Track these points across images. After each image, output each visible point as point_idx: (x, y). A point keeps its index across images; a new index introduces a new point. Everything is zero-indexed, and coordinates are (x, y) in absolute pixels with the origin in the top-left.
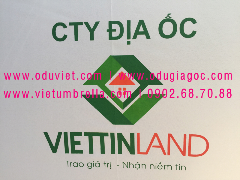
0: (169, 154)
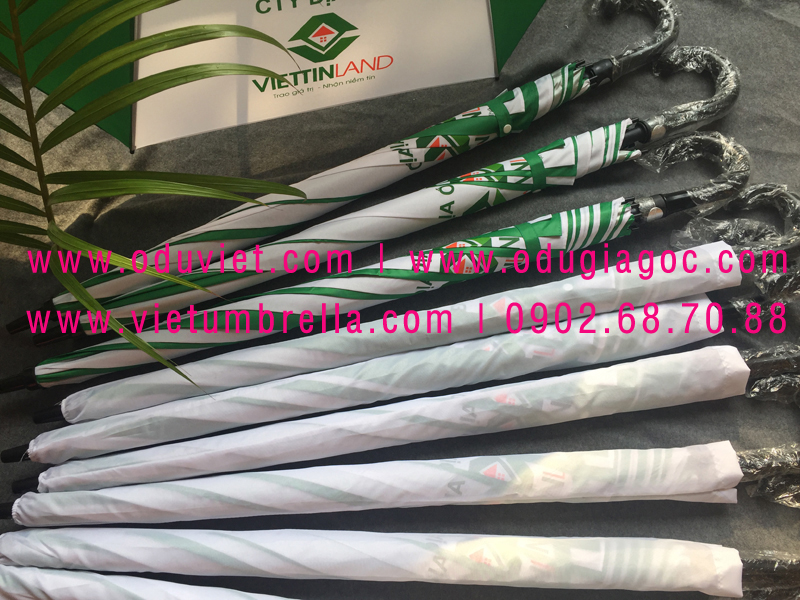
0: (362, 72)
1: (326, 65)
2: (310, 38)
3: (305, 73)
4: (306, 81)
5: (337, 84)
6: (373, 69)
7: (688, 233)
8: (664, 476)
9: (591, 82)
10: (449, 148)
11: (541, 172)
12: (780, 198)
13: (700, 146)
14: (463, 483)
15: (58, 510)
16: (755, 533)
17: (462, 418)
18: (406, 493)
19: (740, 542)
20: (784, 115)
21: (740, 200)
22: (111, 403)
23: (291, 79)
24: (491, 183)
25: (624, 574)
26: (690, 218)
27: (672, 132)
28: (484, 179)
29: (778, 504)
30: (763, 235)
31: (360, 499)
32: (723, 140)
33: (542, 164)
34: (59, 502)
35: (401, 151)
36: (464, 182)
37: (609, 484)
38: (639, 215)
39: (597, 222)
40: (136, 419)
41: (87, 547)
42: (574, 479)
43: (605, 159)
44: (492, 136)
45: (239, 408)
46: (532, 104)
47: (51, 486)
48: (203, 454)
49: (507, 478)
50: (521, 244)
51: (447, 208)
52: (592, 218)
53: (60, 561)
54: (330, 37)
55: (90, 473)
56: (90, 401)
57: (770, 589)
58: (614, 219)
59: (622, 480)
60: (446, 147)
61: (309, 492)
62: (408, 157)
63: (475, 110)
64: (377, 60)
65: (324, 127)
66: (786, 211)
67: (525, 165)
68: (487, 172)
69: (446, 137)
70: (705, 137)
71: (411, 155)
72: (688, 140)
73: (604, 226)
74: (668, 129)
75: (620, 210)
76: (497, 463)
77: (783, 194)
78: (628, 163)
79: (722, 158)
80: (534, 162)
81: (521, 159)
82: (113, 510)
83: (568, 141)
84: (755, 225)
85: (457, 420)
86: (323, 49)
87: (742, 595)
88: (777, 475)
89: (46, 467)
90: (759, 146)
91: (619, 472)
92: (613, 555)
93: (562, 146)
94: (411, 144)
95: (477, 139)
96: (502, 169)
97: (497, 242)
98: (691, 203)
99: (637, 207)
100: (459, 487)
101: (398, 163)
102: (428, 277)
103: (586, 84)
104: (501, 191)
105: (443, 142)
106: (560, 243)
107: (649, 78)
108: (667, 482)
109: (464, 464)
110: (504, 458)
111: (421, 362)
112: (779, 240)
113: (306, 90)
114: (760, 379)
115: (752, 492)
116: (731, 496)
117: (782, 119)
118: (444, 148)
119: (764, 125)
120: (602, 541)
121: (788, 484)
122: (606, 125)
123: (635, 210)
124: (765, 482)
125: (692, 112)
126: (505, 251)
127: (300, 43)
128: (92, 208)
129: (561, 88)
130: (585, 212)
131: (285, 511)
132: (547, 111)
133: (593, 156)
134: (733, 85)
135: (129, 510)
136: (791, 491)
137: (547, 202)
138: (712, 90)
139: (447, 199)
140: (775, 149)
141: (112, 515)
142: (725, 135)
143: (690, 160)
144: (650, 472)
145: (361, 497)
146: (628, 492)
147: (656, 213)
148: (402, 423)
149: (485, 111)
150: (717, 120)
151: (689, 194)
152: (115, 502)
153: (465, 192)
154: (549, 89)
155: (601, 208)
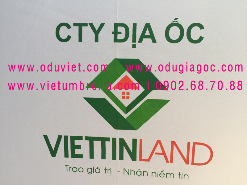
0: (171, 162)
3: (104, 140)
4: (103, 157)
5: (141, 173)
6: (187, 162)
23: (85, 146)
54: (134, 94)
64: (192, 148)
86: (125, 110)
113: (102, 171)
127: (99, 94)
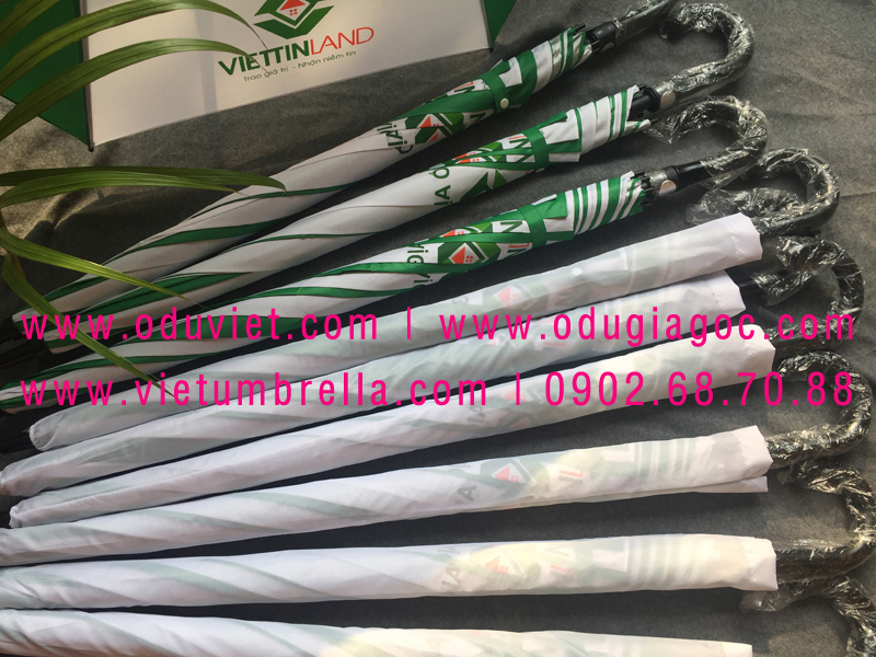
1: (300, 41)
2: (278, 11)
3: (277, 50)
4: (279, 61)
5: (315, 62)
6: (353, 43)
7: (703, 206)
8: (688, 467)
9: (593, 48)
10: (441, 128)
11: (543, 148)
12: (801, 163)
13: (713, 111)
14: (475, 488)
15: (33, 545)
16: (788, 523)
17: (469, 419)
18: (414, 503)
19: (775, 533)
20: (803, 75)
21: (758, 167)
22: (84, 426)
23: (260, 59)
24: (489, 163)
25: (650, 572)
26: (705, 190)
27: (682, 98)
28: (481, 159)
29: (812, 490)
30: (785, 205)
31: (364, 513)
32: (738, 104)
33: (543, 140)
34: (35, 537)
35: (389, 134)
36: (460, 164)
37: (630, 479)
38: (650, 191)
39: (605, 199)
40: (113, 442)
41: (68, 583)
42: (593, 476)
43: (611, 132)
44: (489, 113)
45: (227, 423)
46: (530, 75)
47: (24, 519)
48: (189, 475)
49: (521, 479)
50: (524, 228)
51: (442, 193)
52: (599, 196)
53: (39, 600)
54: (301, 9)
55: (66, 504)
56: (61, 425)
57: (806, 580)
58: (624, 195)
59: (645, 473)
60: (439, 127)
61: (308, 509)
62: (397, 140)
63: (468, 85)
64: (356, 33)
65: (304, 112)
66: (808, 177)
67: (525, 141)
68: (484, 152)
69: (437, 115)
70: (719, 102)
71: (401, 138)
72: (700, 107)
73: (613, 203)
74: (679, 95)
75: (629, 185)
76: (510, 465)
77: (804, 159)
78: (636, 134)
79: (738, 123)
80: (534, 138)
81: (521, 136)
82: (94, 541)
83: (571, 114)
84: (776, 194)
85: (465, 422)
86: (295, 23)
87: (777, 587)
88: (808, 459)
89: (17, 500)
90: (778, 109)
91: (640, 465)
92: (638, 554)
93: (564, 119)
94: (400, 125)
95: (472, 117)
96: (500, 147)
97: (498, 227)
98: (705, 173)
99: (647, 181)
100: (470, 493)
101: (387, 146)
102: (425, 269)
103: (588, 50)
104: (500, 172)
105: (434, 121)
106: (568, 224)
107: (657, 41)
108: (692, 473)
109: (474, 468)
110: (517, 459)
111: (422, 362)
112: (802, 209)
113: (279, 71)
114: (787, 358)
115: (784, 478)
116: (761, 484)
117: (801, 79)
118: (436, 127)
119: (783, 85)
120: (626, 540)
121: (822, 468)
122: (611, 94)
123: (645, 184)
124: (797, 468)
125: (703, 76)
126: (509, 237)
127: (268, 17)
128: (50, 214)
129: (560, 56)
130: (592, 189)
131: (283, 530)
132: (546, 83)
133: (599, 128)
134: (746, 44)
135: (113, 541)
136: (824, 475)
137: (551, 181)
138: (725, 51)
139: (442, 184)
140: (795, 111)
141: (93, 547)
142: (740, 99)
143: (703, 128)
144: (674, 463)
145: (365, 511)
146: (652, 486)
147: (668, 187)
148: (405, 429)
149: (479, 85)
150: (732, 82)
151: (703, 164)
152: (96, 533)
153: (462, 175)
154: (547, 57)
155: (609, 184)
